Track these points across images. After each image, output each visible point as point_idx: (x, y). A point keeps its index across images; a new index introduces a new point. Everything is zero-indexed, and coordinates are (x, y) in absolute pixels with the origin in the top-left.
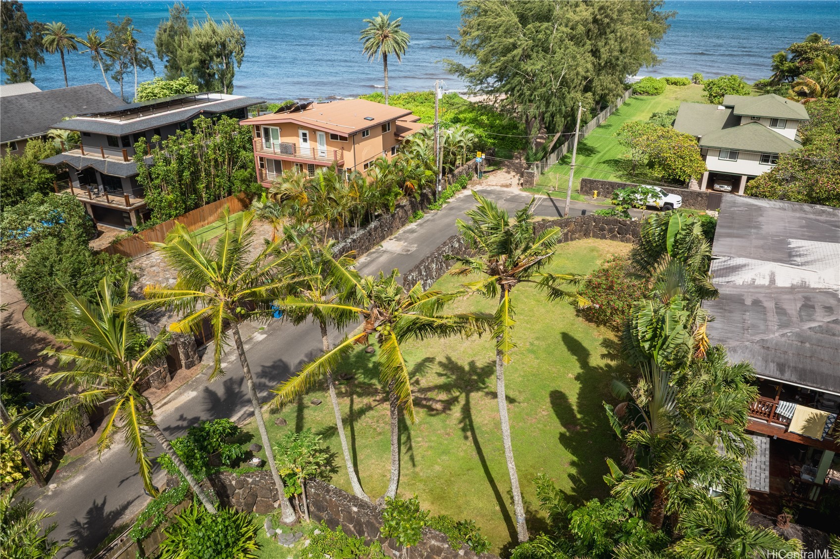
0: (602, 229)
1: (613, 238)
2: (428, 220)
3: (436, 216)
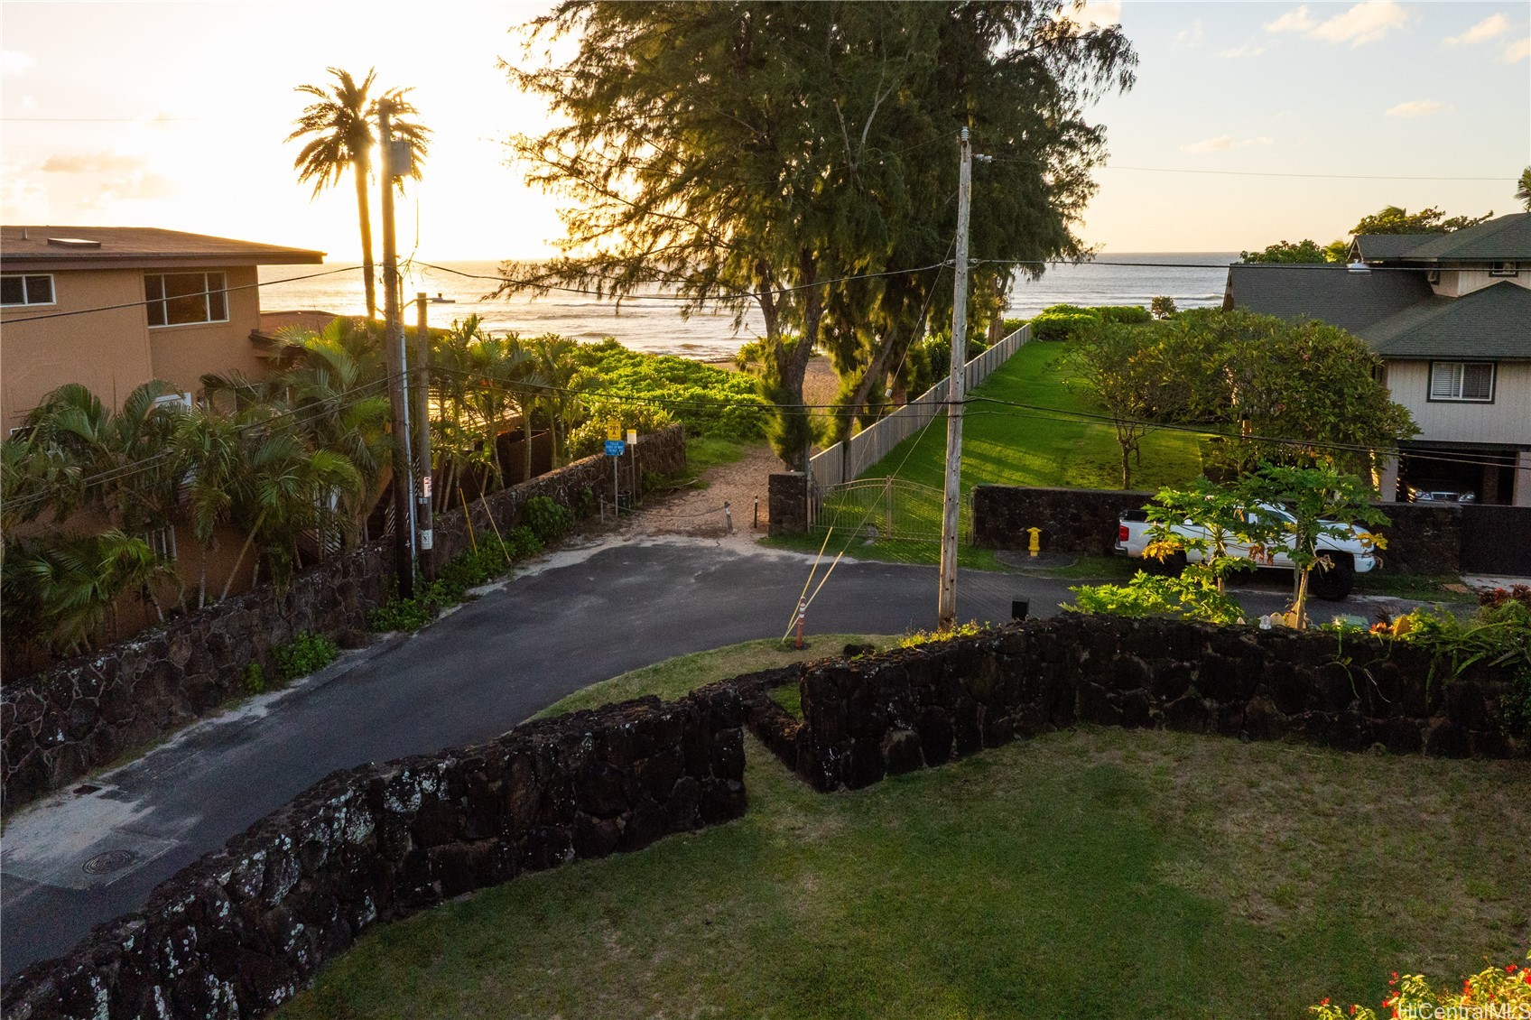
1: (1185, 718)
2: (338, 680)
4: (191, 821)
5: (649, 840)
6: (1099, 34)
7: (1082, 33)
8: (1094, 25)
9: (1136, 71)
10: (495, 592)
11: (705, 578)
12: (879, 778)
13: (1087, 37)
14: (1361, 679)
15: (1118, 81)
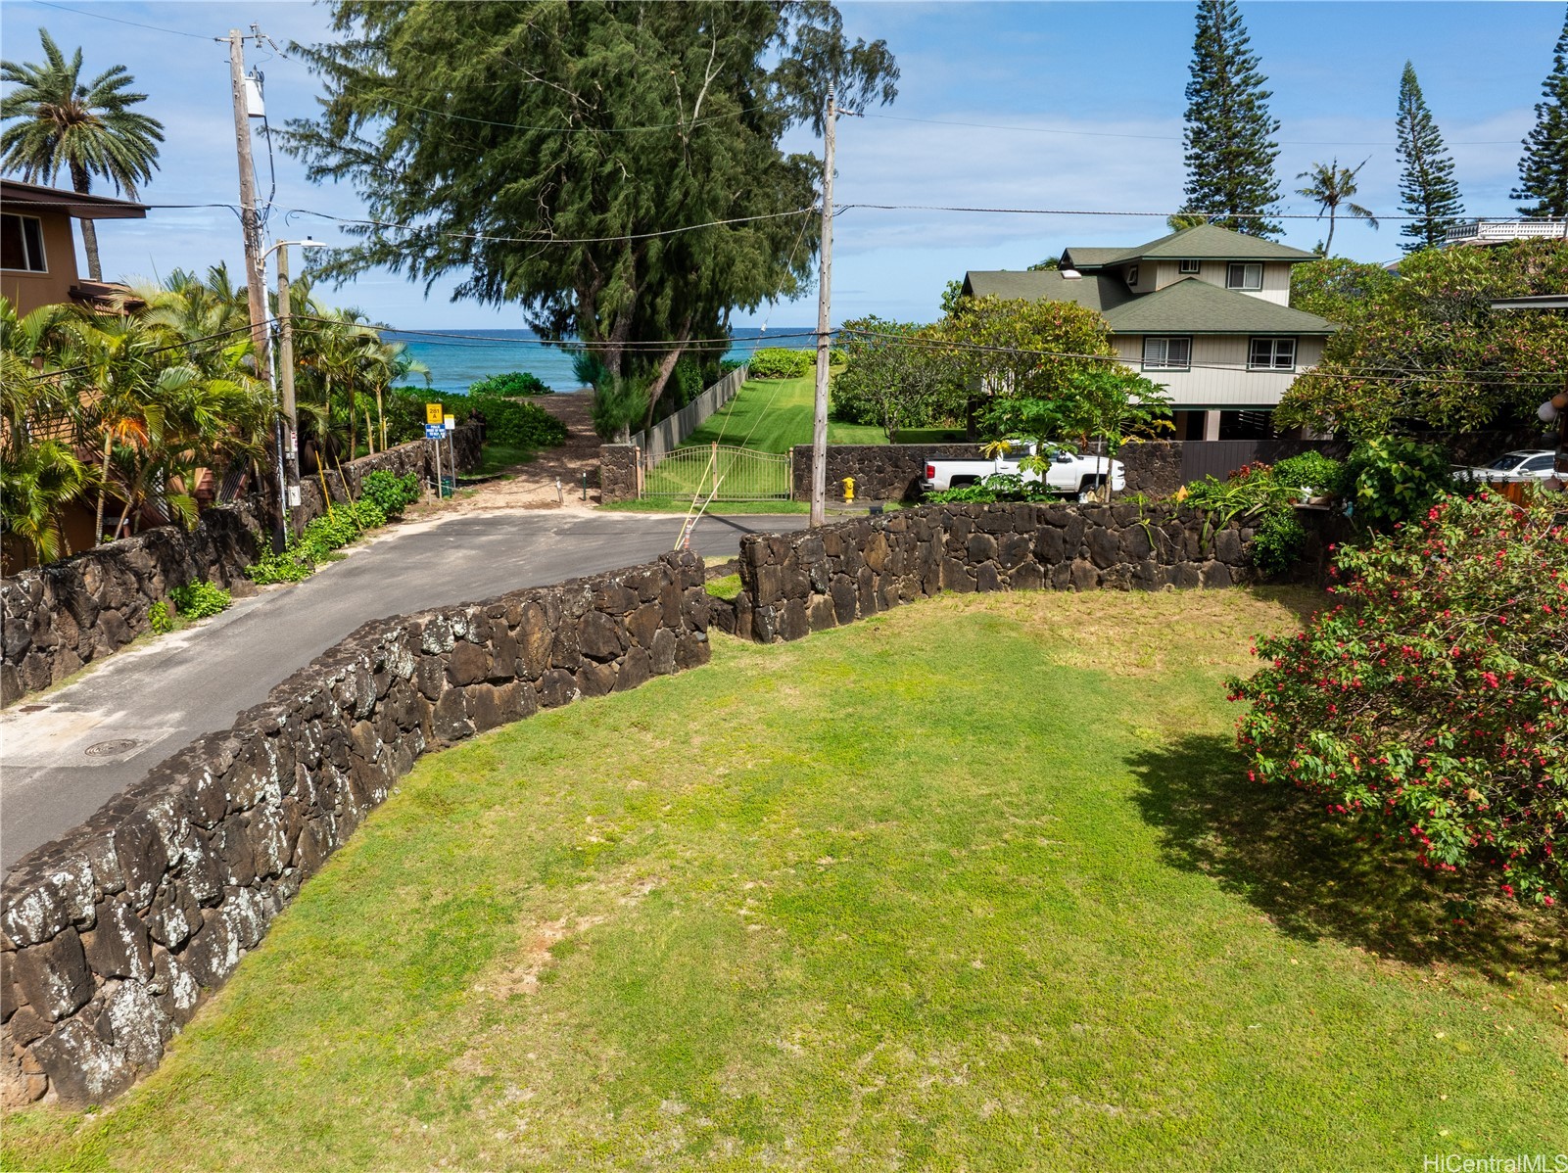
0: (978, 554)
1: (1022, 579)
2: (248, 616)
3: (286, 600)
4: (176, 716)
5: (642, 678)
6: (866, 48)
7: (849, 47)
8: (860, 40)
9: (897, 85)
10: (358, 553)
11: (560, 532)
12: (806, 633)
13: (854, 51)
14: (1156, 534)
15: (881, 95)
